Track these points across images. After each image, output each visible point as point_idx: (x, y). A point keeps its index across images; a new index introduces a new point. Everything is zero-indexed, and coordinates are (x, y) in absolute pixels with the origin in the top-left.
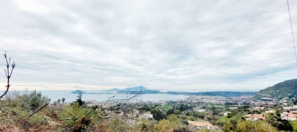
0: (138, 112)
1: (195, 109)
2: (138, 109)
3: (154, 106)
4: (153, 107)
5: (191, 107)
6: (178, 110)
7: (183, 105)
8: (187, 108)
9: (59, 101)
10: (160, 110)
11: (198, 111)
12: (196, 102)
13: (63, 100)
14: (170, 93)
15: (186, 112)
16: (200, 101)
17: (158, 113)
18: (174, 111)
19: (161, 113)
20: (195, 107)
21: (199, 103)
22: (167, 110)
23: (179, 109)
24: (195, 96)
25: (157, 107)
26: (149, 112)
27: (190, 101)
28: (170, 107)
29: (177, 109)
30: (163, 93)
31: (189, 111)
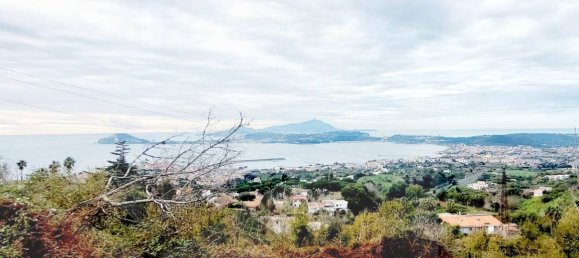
0: (305, 193)
1: (461, 183)
2: (307, 186)
3: (352, 177)
4: (350, 181)
5: (453, 177)
6: (417, 186)
7: (432, 172)
8: (443, 179)
9: (54, 167)
10: (370, 187)
11: (470, 186)
12: (467, 162)
13: (69, 163)
14: (397, 139)
15: (438, 191)
16: (476, 161)
17: (361, 195)
18: (407, 190)
19: (372, 194)
20: (462, 176)
21: (473, 165)
22: (390, 185)
23: (420, 183)
24: (465, 147)
25: (360, 180)
26: (339, 194)
27: (449, 161)
28: (398, 180)
29: (415, 182)
30: (379, 139)
31: (446, 188)
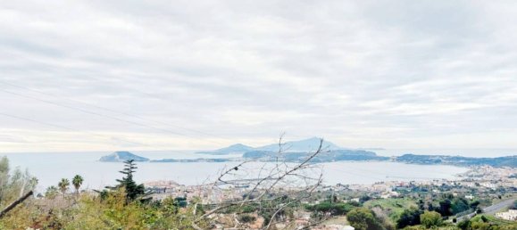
0: (307, 216)
1: (487, 211)
2: (309, 209)
3: (357, 200)
4: (356, 205)
5: (477, 203)
6: (434, 213)
7: (451, 197)
8: (465, 206)
9: (63, 185)
10: (378, 212)
11: (499, 215)
12: (493, 187)
13: (78, 181)
14: (408, 159)
15: (460, 220)
16: (505, 185)
17: (369, 221)
18: (422, 217)
19: (381, 220)
20: (488, 203)
21: (502, 190)
22: (400, 211)
23: (437, 210)
24: (490, 169)
25: (367, 204)
26: (344, 218)
27: (472, 185)
28: (410, 205)
29: (431, 208)
30: (386, 159)
31: (469, 216)
